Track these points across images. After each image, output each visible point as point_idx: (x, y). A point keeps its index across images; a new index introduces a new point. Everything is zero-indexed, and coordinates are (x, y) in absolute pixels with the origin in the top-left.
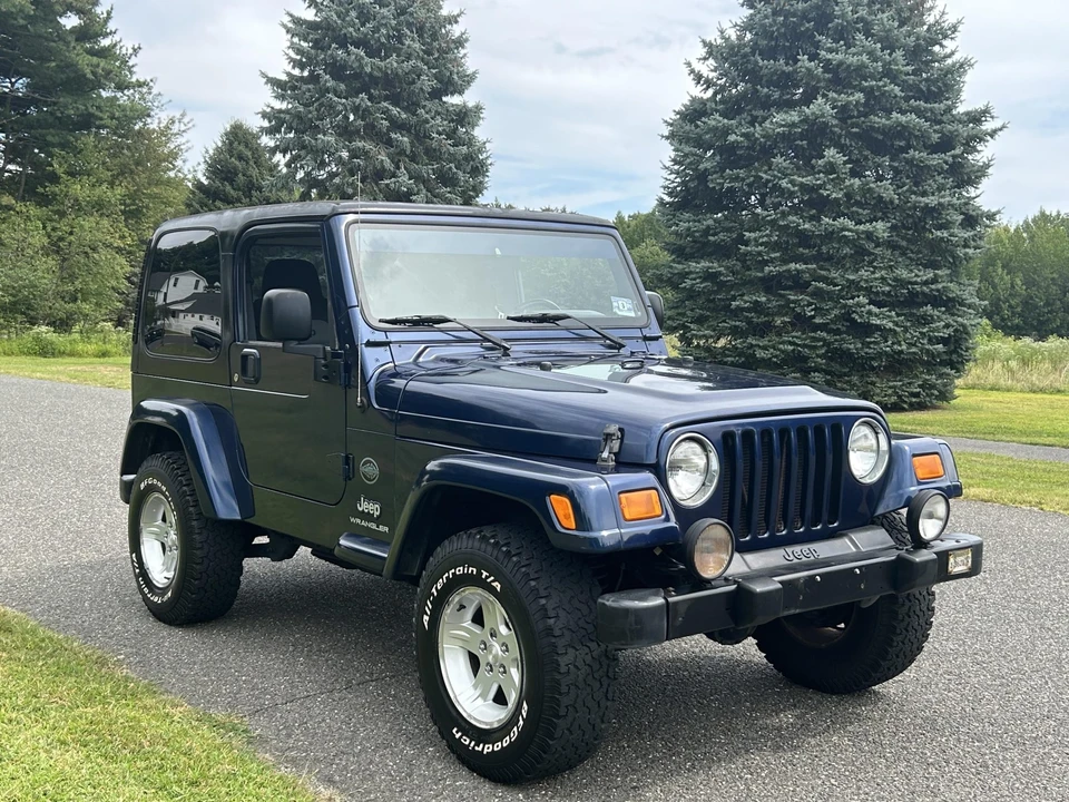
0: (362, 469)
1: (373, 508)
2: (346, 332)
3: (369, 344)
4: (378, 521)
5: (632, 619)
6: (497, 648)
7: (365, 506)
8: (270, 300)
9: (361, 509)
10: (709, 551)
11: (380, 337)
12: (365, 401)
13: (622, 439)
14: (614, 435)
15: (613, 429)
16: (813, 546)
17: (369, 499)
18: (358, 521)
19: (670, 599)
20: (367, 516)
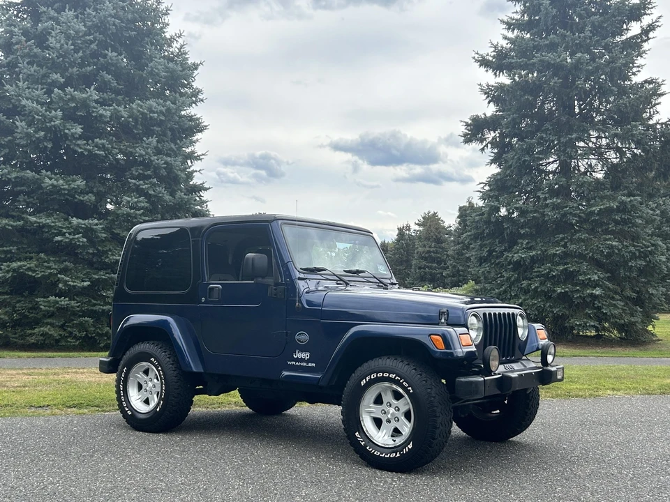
0: (297, 337)
1: (306, 356)
2: (288, 274)
3: (300, 279)
4: (308, 362)
5: (474, 385)
6: (392, 410)
7: (298, 355)
8: (248, 259)
9: (296, 357)
10: (493, 360)
11: (302, 276)
12: (300, 305)
13: (448, 314)
14: (444, 312)
15: (445, 310)
16: (512, 365)
17: (302, 351)
18: (294, 363)
19: (486, 378)
20: (302, 360)
